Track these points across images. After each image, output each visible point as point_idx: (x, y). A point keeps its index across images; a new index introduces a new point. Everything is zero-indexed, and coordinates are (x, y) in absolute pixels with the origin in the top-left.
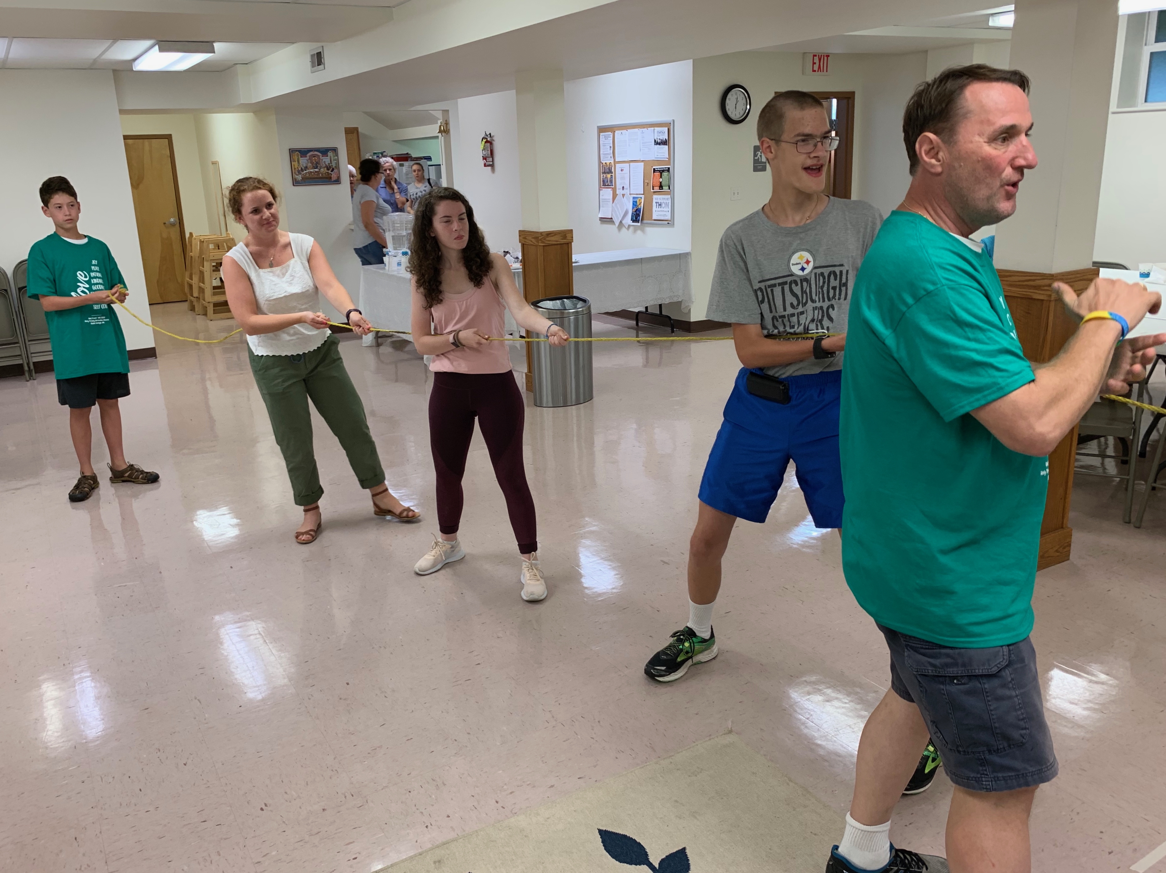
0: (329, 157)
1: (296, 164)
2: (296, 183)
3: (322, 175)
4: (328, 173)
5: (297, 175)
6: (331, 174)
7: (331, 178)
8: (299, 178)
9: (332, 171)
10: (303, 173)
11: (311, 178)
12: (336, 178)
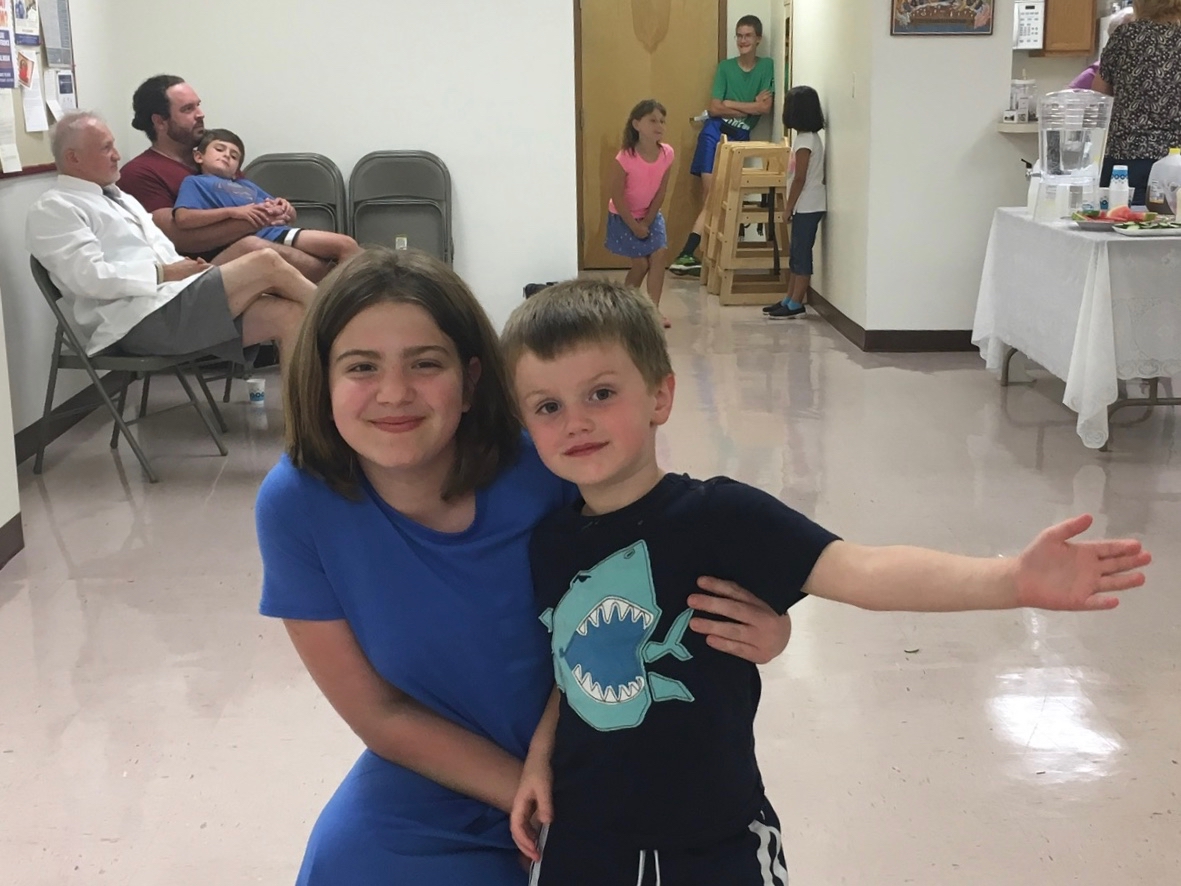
2: (897, 29)
3: (955, 14)
4: (968, 10)
5: (901, 13)
6: (975, 14)
7: (973, 21)
8: (906, 18)
9: (977, 8)
10: (914, 9)
11: (932, 21)
12: (985, 23)
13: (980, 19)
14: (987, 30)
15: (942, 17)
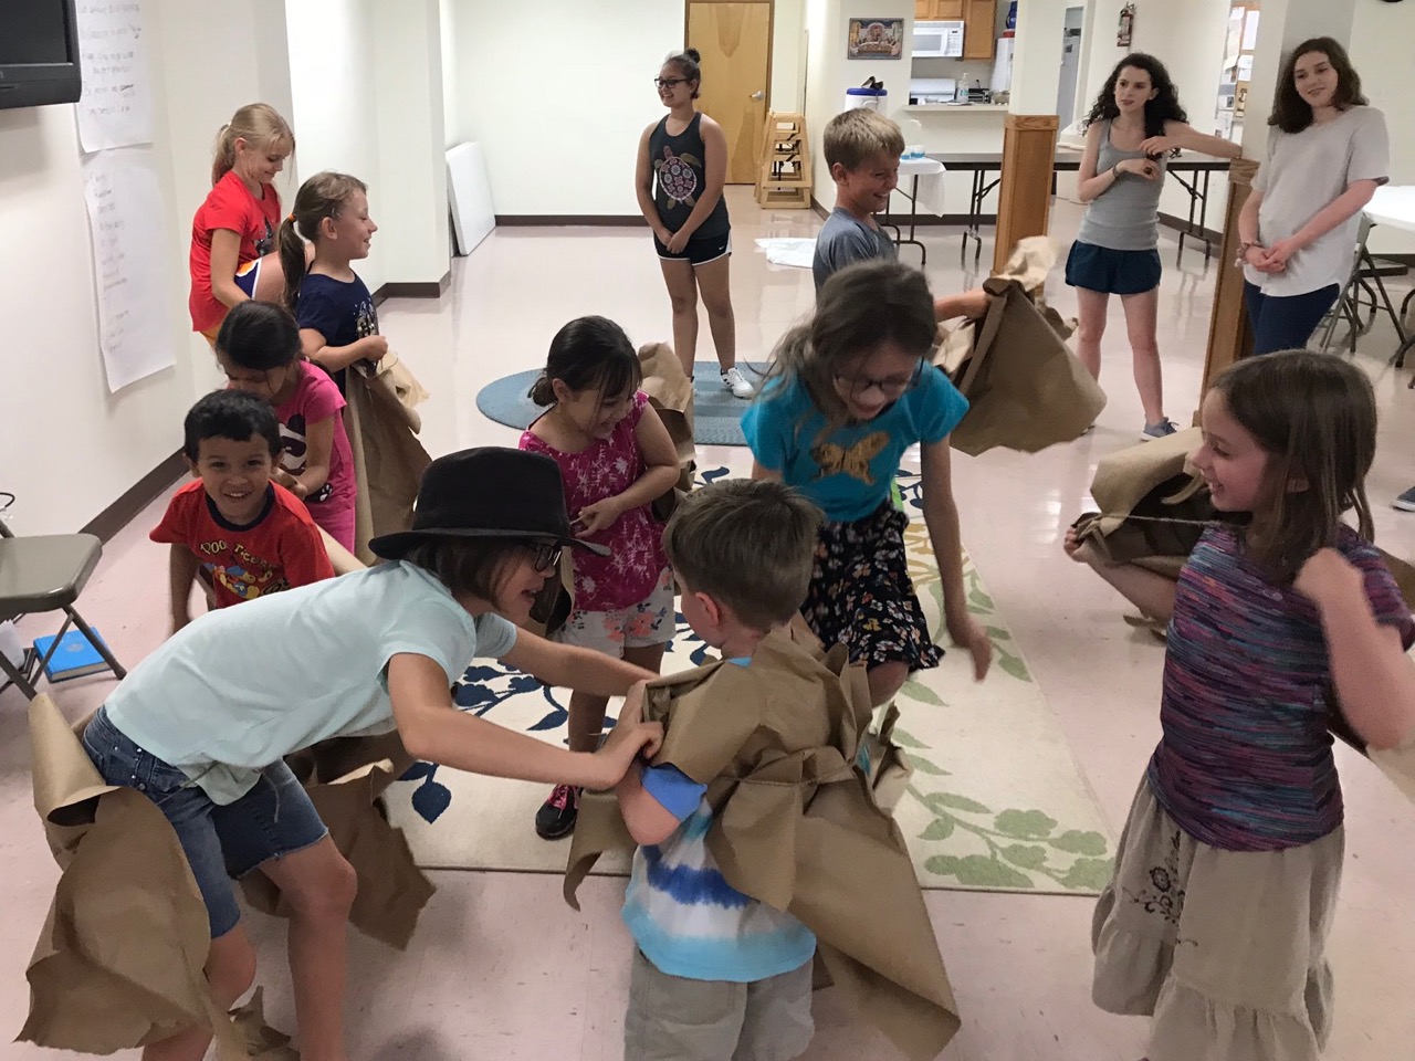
0: (892, 30)
1: (855, 35)
3: (882, 48)
4: (889, 46)
5: (854, 47)
6: (892, 48)
7: (891, 52)
8: (855, 50)
9: (893, 44)
10: (860, 45)
11: (868, 52)
12: (896, 53)
13: (894, 51)
14: (898, 56)
15: (874, 49)
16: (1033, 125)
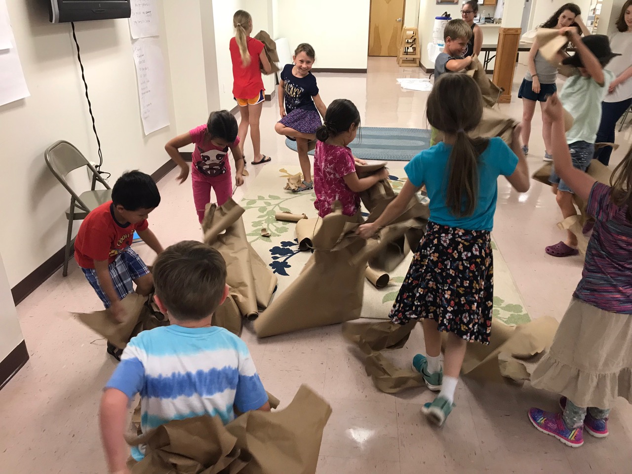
2: (438, 3)
8: (440, 1)
14: (457, 3)
16: (511, 32)
